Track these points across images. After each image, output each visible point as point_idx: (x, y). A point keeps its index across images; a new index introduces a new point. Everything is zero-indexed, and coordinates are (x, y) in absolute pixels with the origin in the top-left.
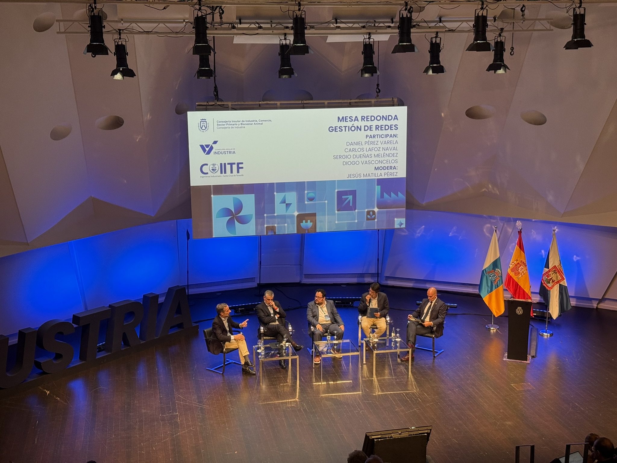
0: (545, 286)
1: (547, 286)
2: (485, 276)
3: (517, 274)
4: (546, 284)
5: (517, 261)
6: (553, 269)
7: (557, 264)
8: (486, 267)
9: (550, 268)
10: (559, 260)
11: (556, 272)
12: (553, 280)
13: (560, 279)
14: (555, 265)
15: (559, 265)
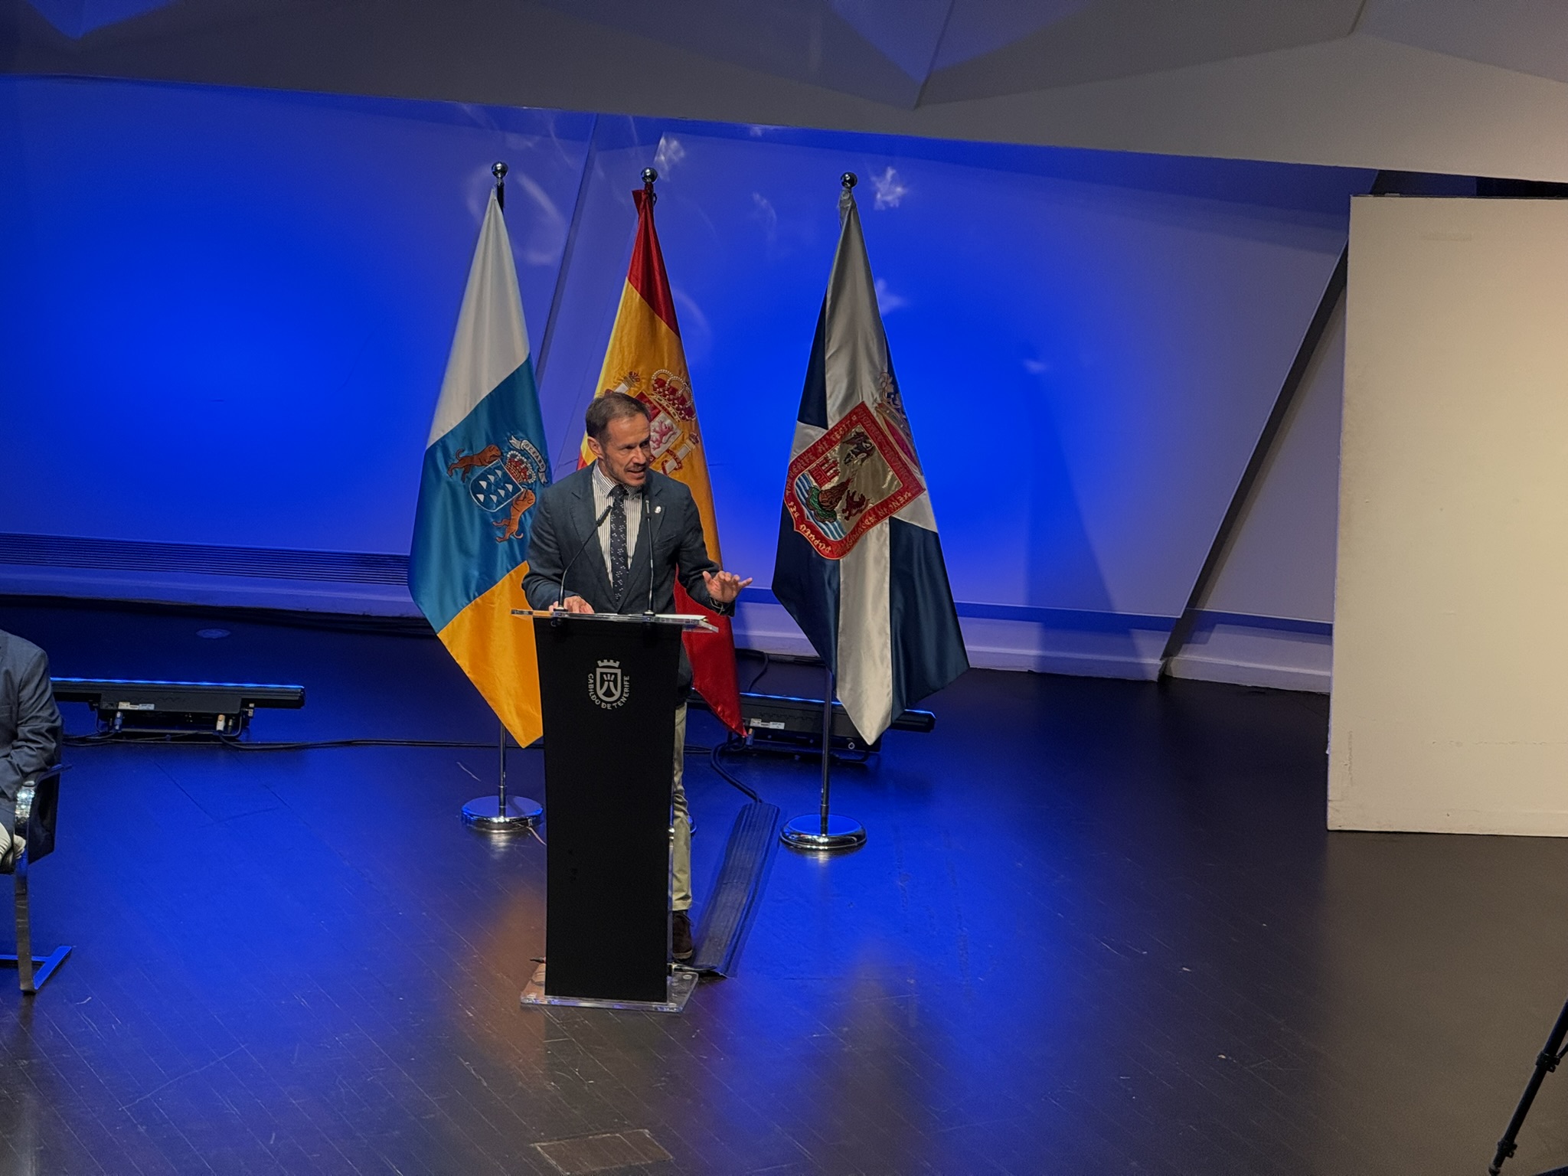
0: (808, 535)
2: (444, 485)
5: (630, 383)
6: (853, 425)
7: (877, 396)
8: (451, 425)
9: (833, 420)
10: (886, 371)
11: (868, 445)
12: (851, 495)
13: (896, 488)
14: (863, 403)
15: (889, 403)
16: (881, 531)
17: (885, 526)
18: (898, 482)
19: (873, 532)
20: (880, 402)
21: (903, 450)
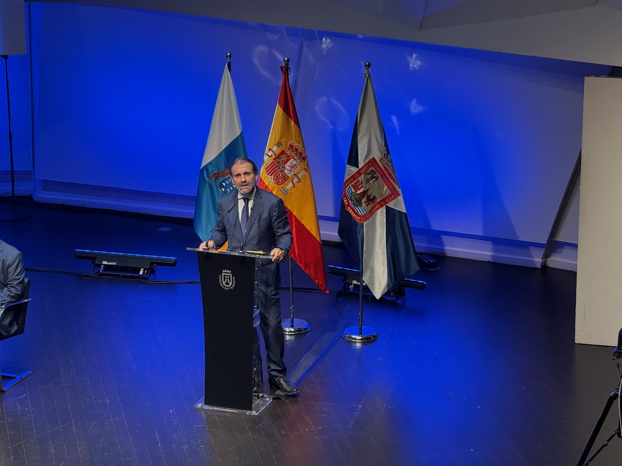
0: (351, 211)
1: (355, 213)
2: (207, 185)
3: (281, 179)
4: (352, 208)
5: (278, 147)
6: (370, 167)
7: (380, 155)
8: (210, 160)
9: (361, 164)
10: (384, 145)
11: (376, 175)
12: (369, 196)
13: (388, 193)
14: (374, 158)
15: (385, 158)
16: (382, 211)
17: (383, 210)
18: (389, 191)
19: (379, 212)
20: (381, 158)
21: (391, 178)
